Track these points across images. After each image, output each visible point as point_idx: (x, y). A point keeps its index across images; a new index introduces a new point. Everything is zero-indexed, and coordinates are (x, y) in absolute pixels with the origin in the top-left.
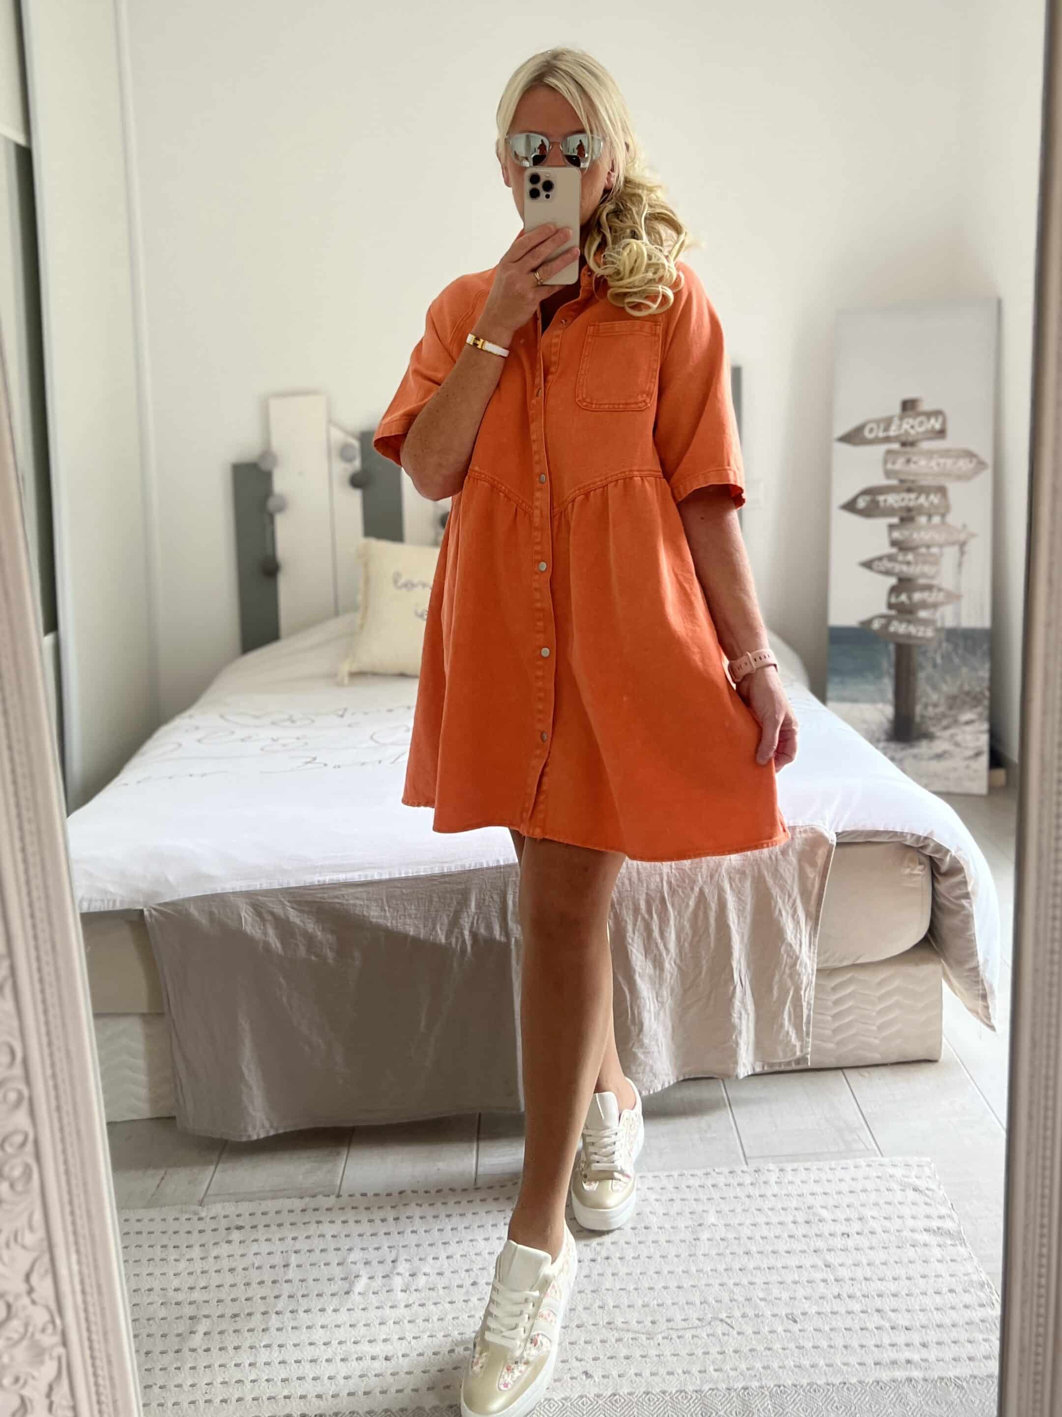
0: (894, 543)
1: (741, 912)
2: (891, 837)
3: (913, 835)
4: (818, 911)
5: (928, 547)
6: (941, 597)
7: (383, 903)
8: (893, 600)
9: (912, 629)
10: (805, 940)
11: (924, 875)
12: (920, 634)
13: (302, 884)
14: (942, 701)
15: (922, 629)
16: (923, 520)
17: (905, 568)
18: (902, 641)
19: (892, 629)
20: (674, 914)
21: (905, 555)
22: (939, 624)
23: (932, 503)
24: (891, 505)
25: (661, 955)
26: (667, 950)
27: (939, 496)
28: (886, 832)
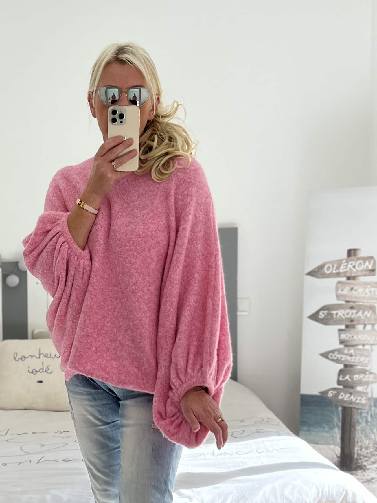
0: (342, 342)
5: (363, 345)
6: (371, 378)
8: (341, 379)
9: (353, 398)
12: (358, 401)
14: (371, 445)
15: (359, 398)
16: (360, 327)
17: (349, 358)
18: (345, 405)
19: (340, 397)
21: (349, 350)
22: (370, 396)
23: (366, 316)
24: (340, 316)
27: (370, 312)
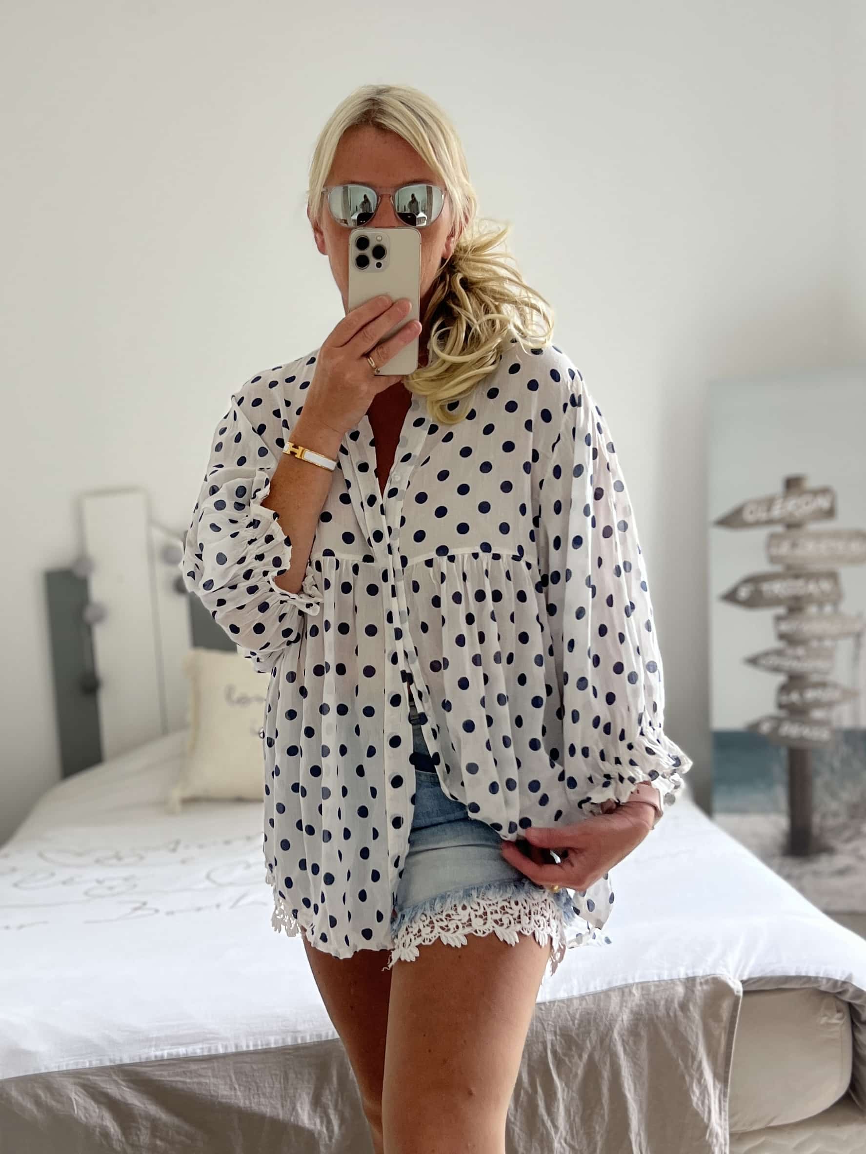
0: (782, 637)
1: (637, 1078)
2: (805, 983)
3: (829, 980)
4: (727, 1072)
5: (820, 639)
6: (837, 694)
7: (231, 1081)
8: (784, 699)
9: (806, 732)
10: (715, 1107)
11: (843, 1024)
12: (815, 737)
13: (138, 1061)
14: (843, 810)
16: (813, 610)
17: (795, 664)
18: (794, 744)
19: (783, 732)
20: (561, 1085)
21: (795, 650)
22: (835, 725)
23: (823, 592)
25: (548, 1134)
26: (556, 1127)
27: (830, 582)
28: (798, 978)
